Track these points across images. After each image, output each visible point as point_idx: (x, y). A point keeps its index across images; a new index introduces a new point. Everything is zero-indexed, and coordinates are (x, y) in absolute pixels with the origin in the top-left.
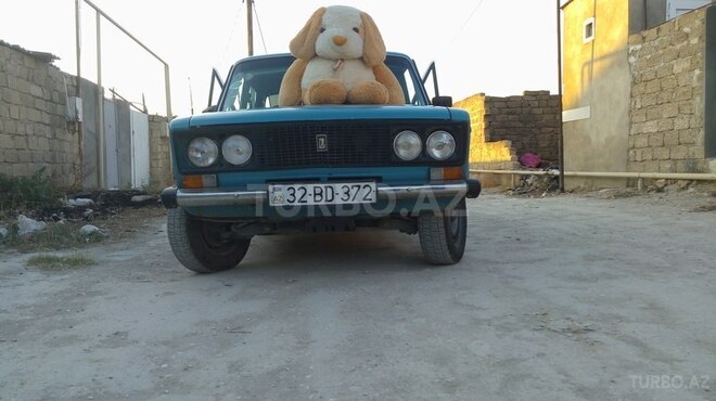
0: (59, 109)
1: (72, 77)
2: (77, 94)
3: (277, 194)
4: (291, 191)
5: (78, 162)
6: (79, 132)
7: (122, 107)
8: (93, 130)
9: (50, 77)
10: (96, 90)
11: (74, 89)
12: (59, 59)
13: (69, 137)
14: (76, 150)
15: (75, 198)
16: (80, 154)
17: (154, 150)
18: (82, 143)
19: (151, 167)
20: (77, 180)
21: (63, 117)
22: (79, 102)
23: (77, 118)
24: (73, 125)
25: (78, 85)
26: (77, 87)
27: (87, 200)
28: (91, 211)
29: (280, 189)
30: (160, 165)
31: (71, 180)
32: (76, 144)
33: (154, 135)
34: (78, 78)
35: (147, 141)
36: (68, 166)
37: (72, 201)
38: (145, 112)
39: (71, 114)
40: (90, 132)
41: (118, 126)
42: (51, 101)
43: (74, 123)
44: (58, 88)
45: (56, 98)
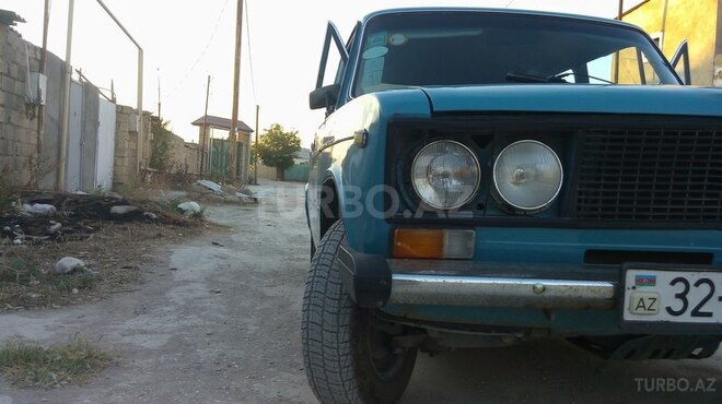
0: (18, 85)
1: (35, 48)
2: (41, 70)
3: (646, 292)
4: (680, 288)
5: (36, 156)
6: (39, 117)
7: (89, 91)
8: (56, 117)
9: (9, 44)
10: (62, 69)
11: (36, 64)
12: (23, 21)
13: (26, 122)
14: (34, 141)
15: (32, 203)
16: (39, 145)
17: (120, 146)
18: (42, 132)
19: (115, 165)
20: (32, 178)
21: (21, 97)
22: (43, 79)
23: (39, 98)
24: (33, 108)
25: (42, 59)
26: (41, 62)
27: (48, 207)
28: (59, 225)
29: (652, 281)
30: (126, 164)
31: (25, 177)
32: (34, 133)
33: (122, 128)
34: (43, 51)
35: (113, 136)
36: (22, 159)
37: (28, 207)
38: (114, 101)
39: (32, 95)
40: (52, 119)
41: (84, 114)
42: (8, 75)
43: (34, 107)
44: (18, 60)
45: (14, 73)
